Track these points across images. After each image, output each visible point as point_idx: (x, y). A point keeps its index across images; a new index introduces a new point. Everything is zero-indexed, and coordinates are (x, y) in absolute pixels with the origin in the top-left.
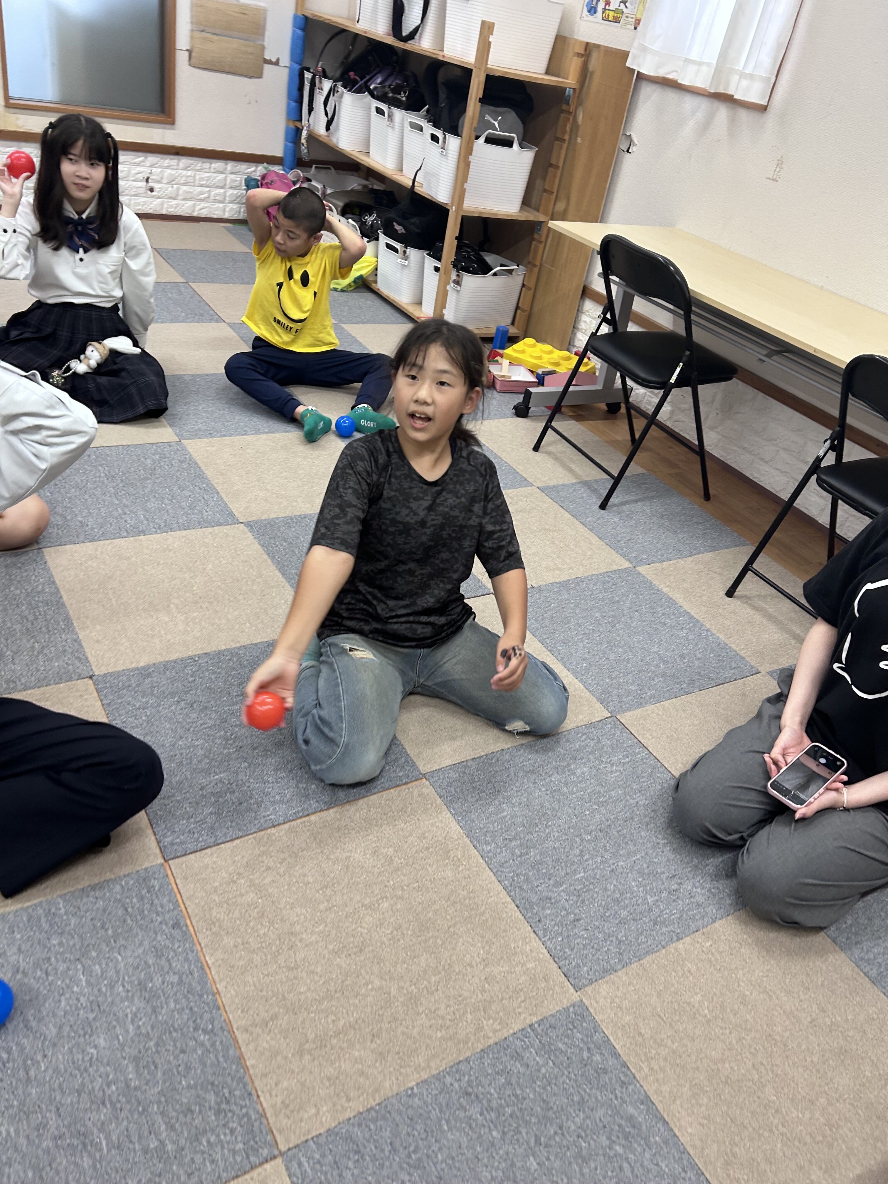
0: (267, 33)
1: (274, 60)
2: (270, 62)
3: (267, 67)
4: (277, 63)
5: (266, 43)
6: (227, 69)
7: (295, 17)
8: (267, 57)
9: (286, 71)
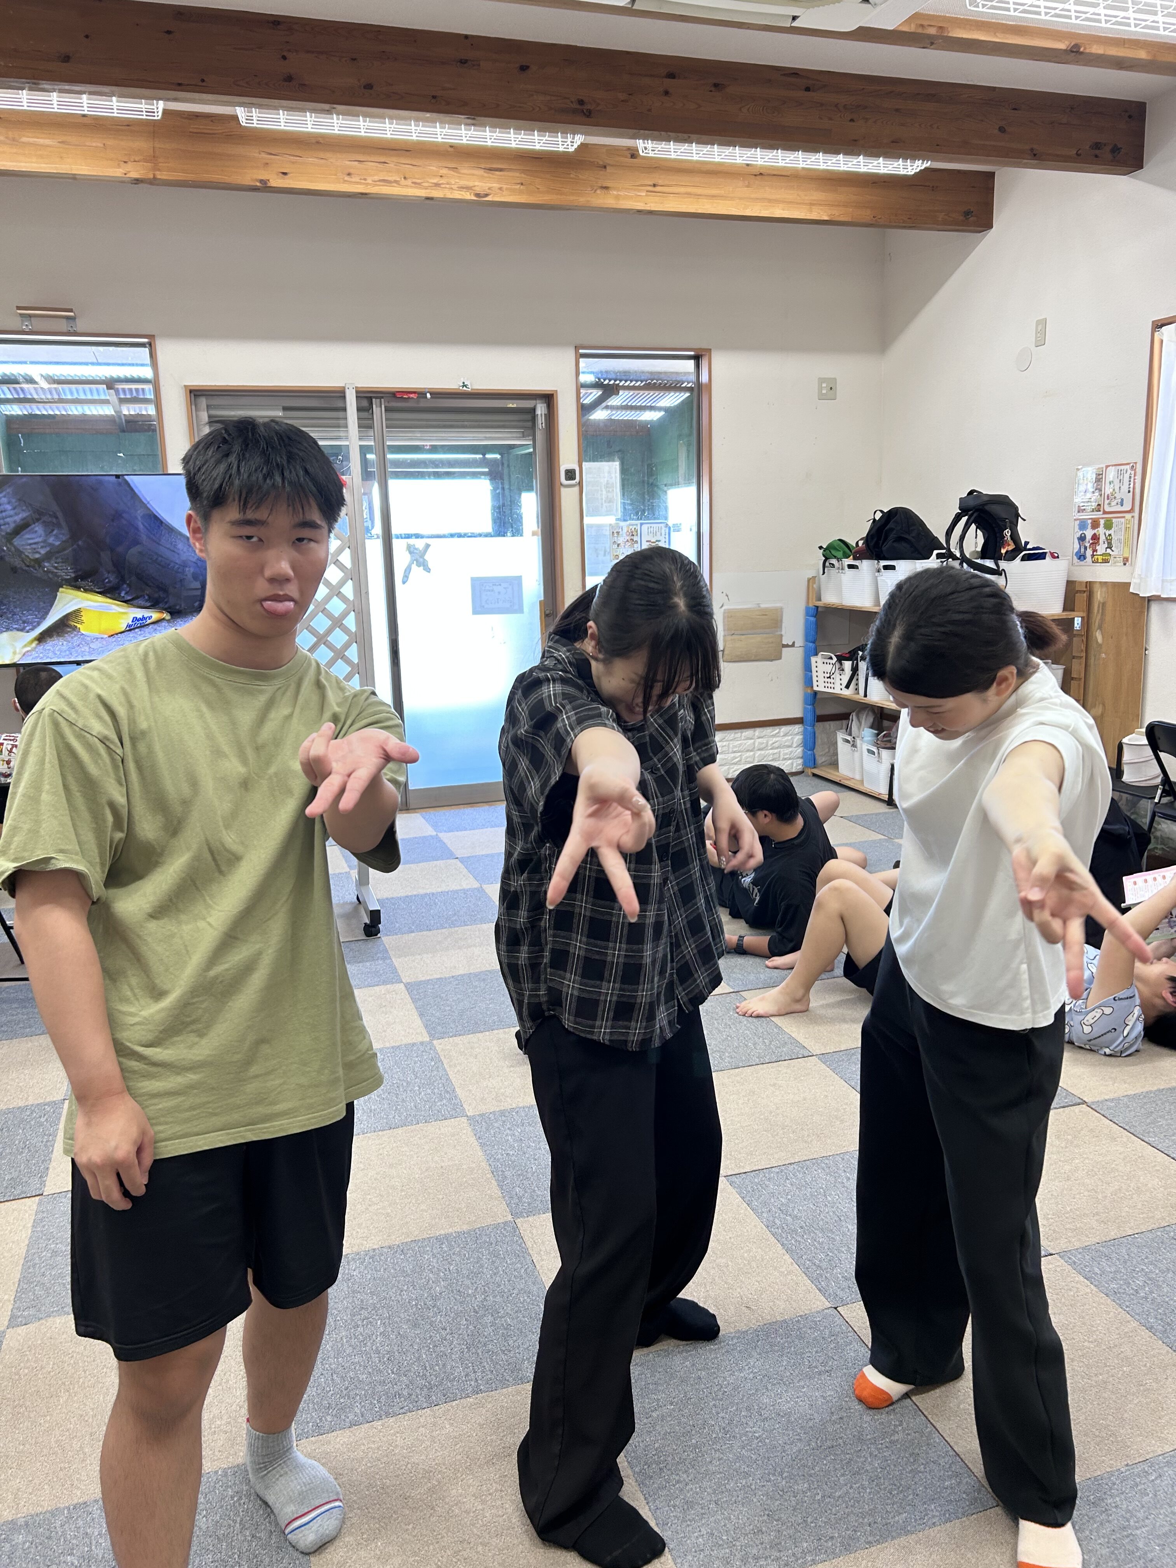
0: (784, 625)
1: (790, 644)
2: (787, 646)
3: (784, 650)
4: (793, 645)
5: (783, 633)
6: (753, 658)
7: (807, 609)
8: (784, 643)
9: (801, 649)
